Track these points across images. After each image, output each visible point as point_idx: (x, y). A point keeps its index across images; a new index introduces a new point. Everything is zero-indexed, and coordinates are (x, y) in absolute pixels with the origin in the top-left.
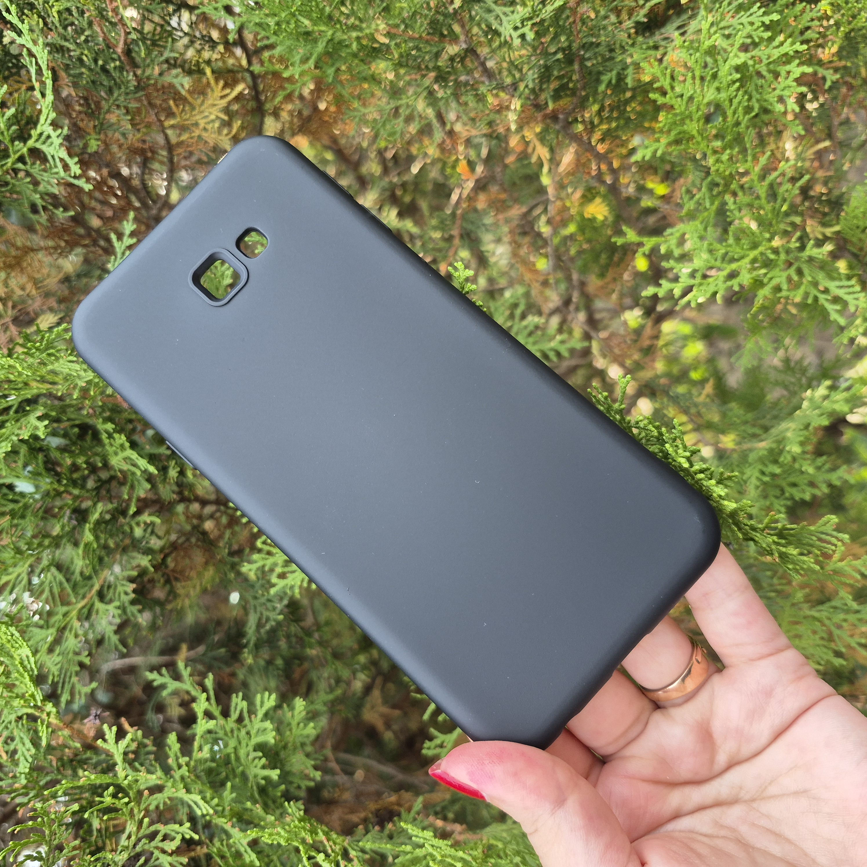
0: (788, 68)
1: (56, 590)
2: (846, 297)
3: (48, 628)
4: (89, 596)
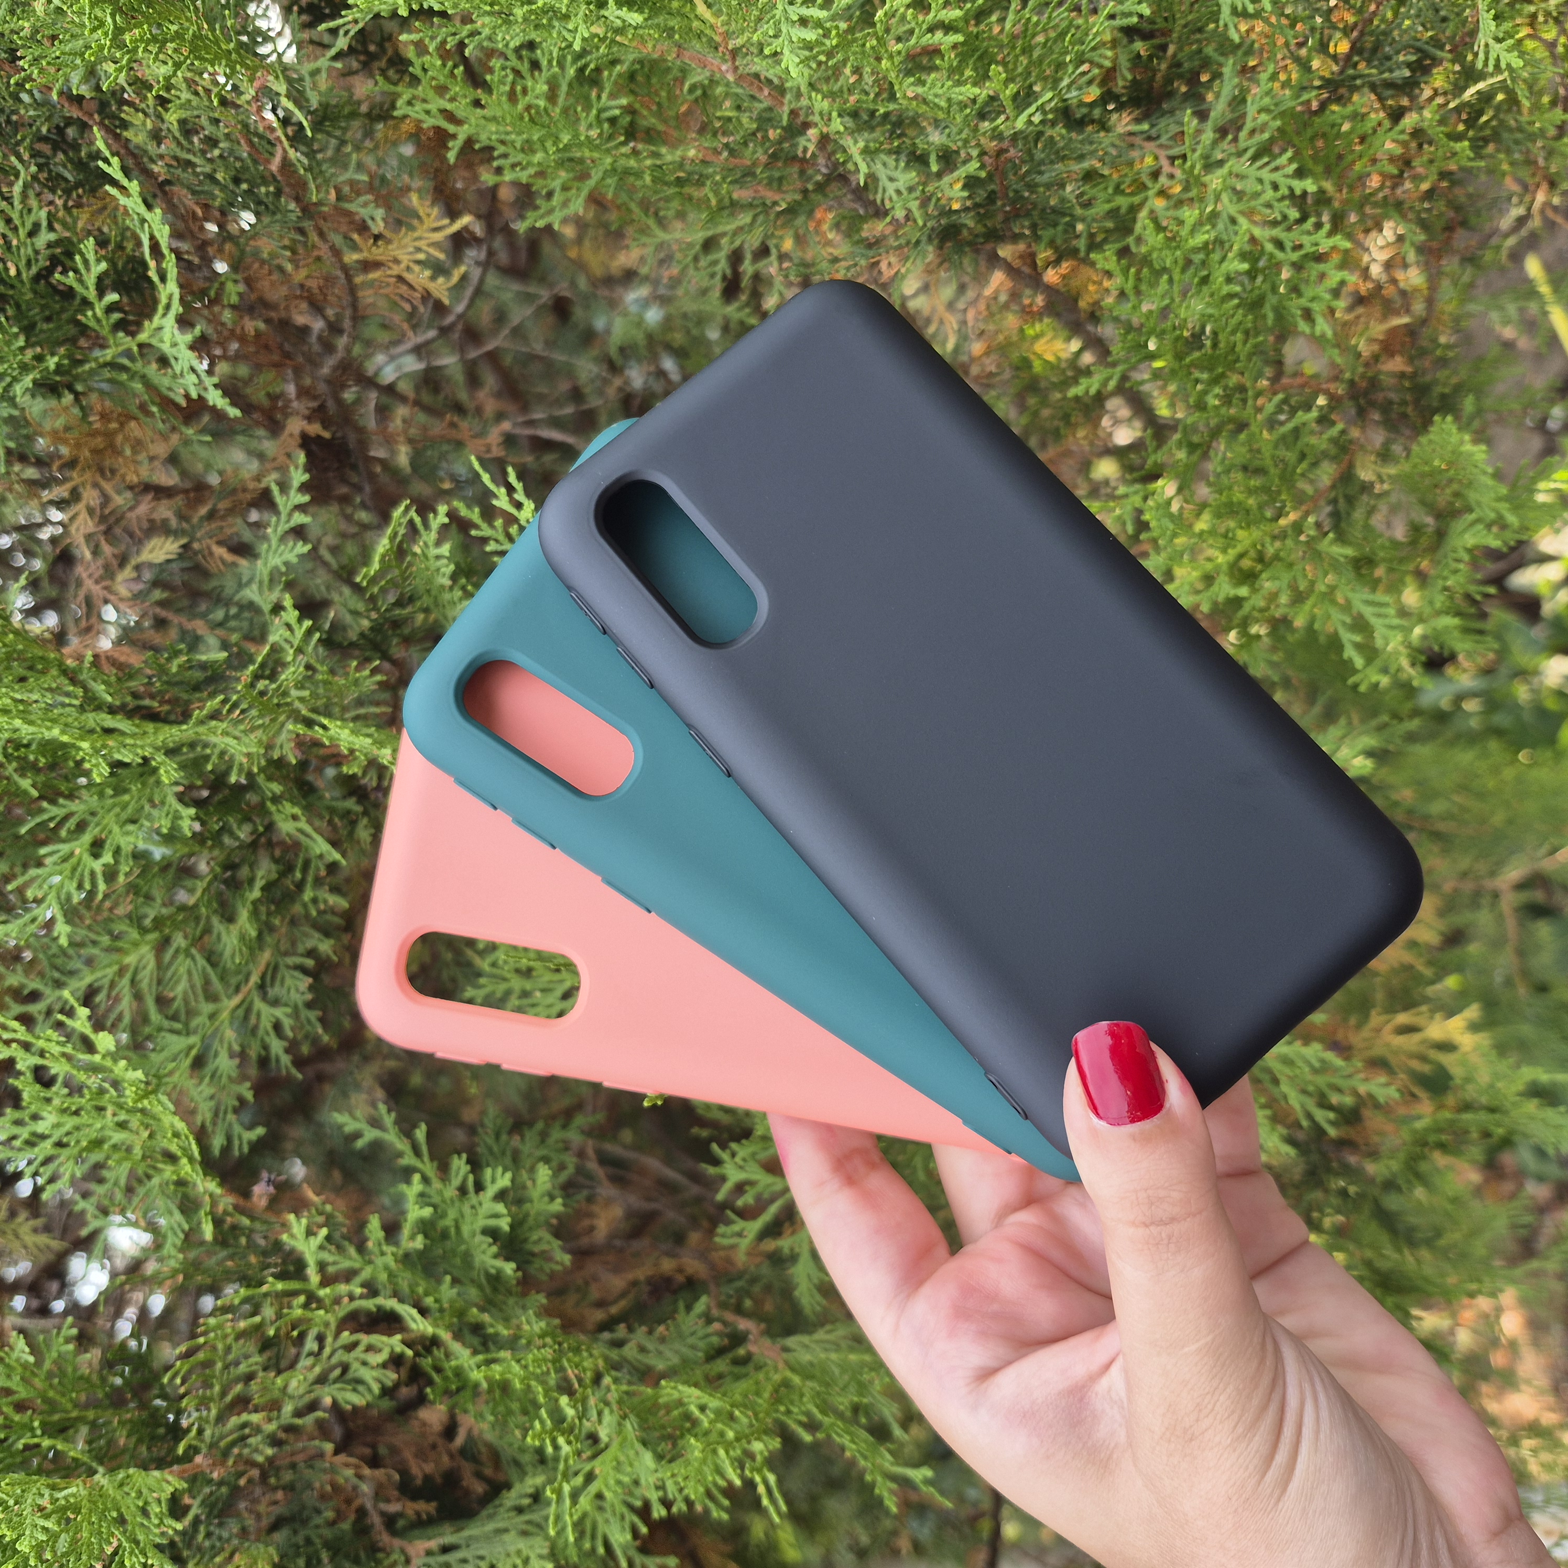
0: (1321, 267)
1: (198, 982)
2: (1373, 621)
3: (188, 1034)
4: (244, 990)
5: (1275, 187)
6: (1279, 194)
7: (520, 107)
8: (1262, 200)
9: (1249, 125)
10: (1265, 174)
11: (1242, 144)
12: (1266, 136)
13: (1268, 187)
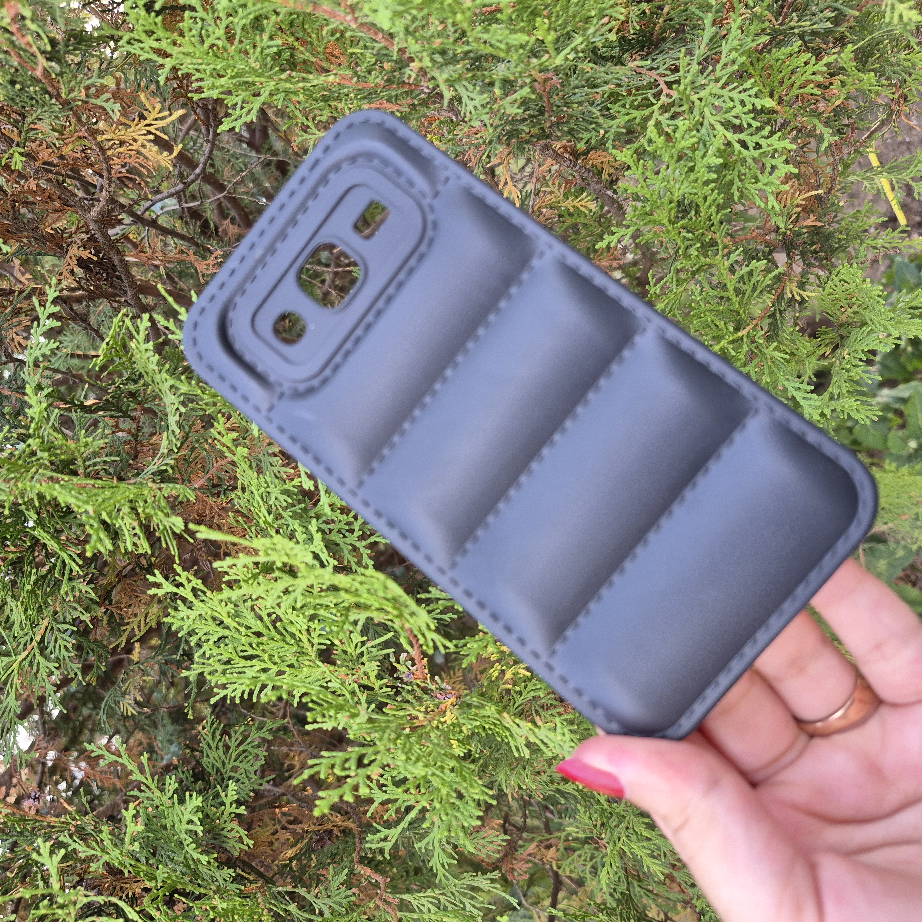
5: (743, 103)
6: (746, 109)
7: (206, 45)
8: (733, 113)
9: (723, 60)
10: (735, 95)
11: (718, 73)
12: (736, 67)
13: (737, 103)
